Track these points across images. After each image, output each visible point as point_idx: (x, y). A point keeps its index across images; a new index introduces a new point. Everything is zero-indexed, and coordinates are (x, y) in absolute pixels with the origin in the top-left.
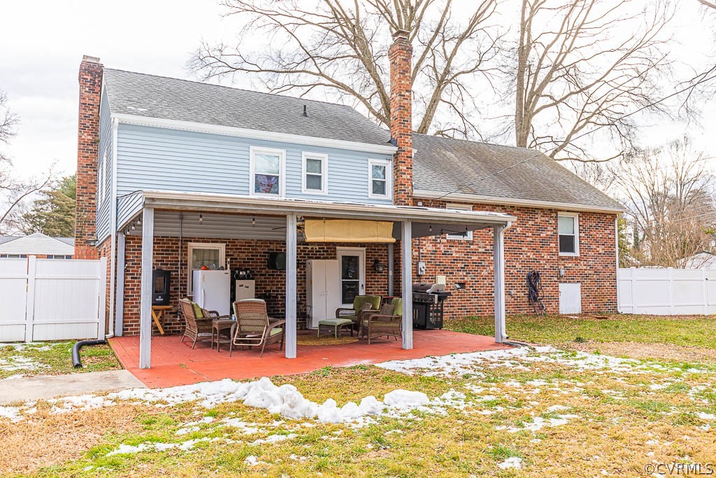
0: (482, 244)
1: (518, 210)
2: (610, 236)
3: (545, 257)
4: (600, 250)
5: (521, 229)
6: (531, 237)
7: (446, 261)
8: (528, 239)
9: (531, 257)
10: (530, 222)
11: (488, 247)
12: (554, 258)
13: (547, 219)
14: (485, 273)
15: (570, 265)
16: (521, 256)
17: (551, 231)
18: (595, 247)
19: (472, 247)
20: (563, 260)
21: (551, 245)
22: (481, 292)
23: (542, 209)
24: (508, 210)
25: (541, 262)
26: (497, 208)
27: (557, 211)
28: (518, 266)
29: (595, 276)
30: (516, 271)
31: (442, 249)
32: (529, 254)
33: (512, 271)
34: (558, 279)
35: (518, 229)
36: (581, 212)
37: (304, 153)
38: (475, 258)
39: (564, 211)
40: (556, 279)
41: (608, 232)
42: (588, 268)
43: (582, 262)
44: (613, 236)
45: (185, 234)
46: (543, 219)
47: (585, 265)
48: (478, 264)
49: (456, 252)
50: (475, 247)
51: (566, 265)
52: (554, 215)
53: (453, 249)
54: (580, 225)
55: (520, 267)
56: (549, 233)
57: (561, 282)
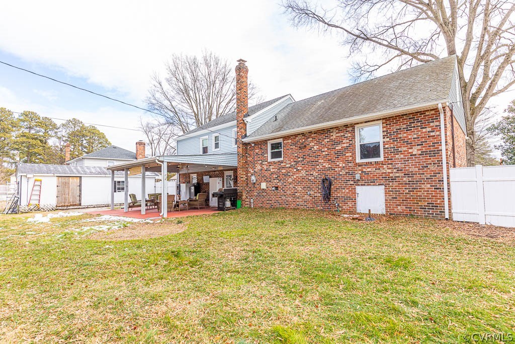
0: (288, 162)
1: (315, 133)
2: (432, 134)
3: (340, 165)
4: (415, 151)
5: (318, 147)
6: (326, 151)
7: (267, 174)
8: (324, 153)
9: (327, 166)
10: (326, 140)
11: (292, 163)
12: (350, 165)
13: (342, 134)
14: (290, 180)
15: (369, 170)
16: (318, 166)
17: (347, 143)
18: (405, 149)
19: (282, 164)
20: (359, 166)
21: (347, 155)
22: (288, 192)
23: (337, 128)
24: (307, 135)
25: (336, 169)
26: (299, 136)
27: (353, 125)
28: (315, 174)
29: (405, 179)
30: (313, 178)
31: (265, 168)
32: (324, 164)
33: (310, 178)
34: (354, 182)
35: (315, 147)
36: (383, 119)
37: (213, 135)
38: (284, 171)
39: (361, 123)
40: (352, 183)
41: (429, 129)
42: (395, 171)
43: (385, 166)
44: (438, 133)
45: (189, 172)
46: (338, 135)
47: (388, 169)
48: (286, 175)
49: (273, 168)
50: (284, 164)
51: (364, 170)
52: (350, 129)
53: (271, 167)
54: (383, 131)
55: (317, 174)
56: (345, 145)
57: (359, 185)
